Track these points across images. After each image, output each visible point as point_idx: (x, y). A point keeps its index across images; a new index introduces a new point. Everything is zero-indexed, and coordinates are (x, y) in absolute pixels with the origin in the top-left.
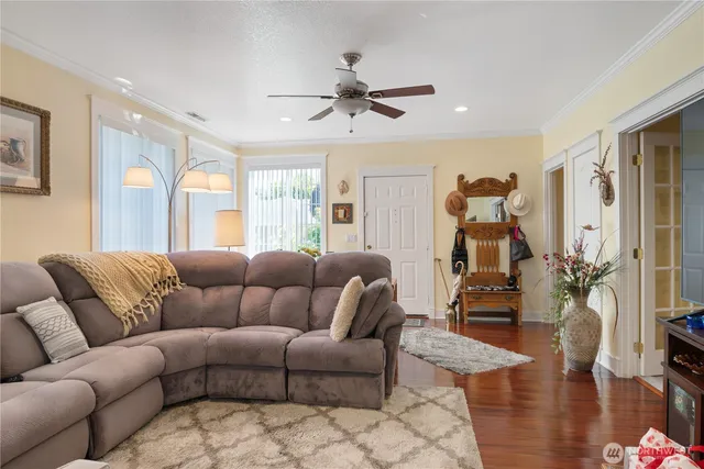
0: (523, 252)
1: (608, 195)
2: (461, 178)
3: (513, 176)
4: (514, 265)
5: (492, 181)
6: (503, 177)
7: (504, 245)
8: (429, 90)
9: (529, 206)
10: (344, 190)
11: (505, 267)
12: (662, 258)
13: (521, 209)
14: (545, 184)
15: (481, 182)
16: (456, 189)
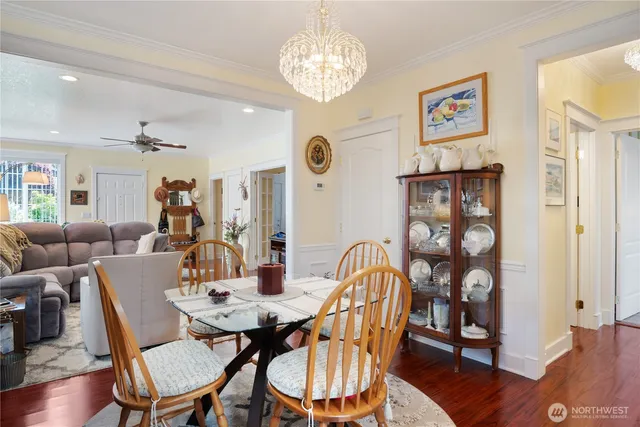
0: (199, 222)
1: (245, 196)
2: (164, 179)
3: (194, 180)
4: (194, 229)
5: (182, 182)
6: (188, 181)
7: (189, 219)
8: (185, 147)
9: (202, 197)
10: (81, 181)
11: (189, 231)
12: (264, 222)
13: (198, 199)
14: (210, 187)
15: (176, 182)
16: (161, 185)
